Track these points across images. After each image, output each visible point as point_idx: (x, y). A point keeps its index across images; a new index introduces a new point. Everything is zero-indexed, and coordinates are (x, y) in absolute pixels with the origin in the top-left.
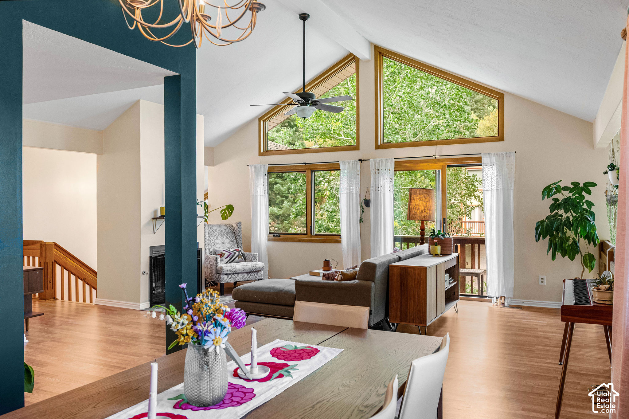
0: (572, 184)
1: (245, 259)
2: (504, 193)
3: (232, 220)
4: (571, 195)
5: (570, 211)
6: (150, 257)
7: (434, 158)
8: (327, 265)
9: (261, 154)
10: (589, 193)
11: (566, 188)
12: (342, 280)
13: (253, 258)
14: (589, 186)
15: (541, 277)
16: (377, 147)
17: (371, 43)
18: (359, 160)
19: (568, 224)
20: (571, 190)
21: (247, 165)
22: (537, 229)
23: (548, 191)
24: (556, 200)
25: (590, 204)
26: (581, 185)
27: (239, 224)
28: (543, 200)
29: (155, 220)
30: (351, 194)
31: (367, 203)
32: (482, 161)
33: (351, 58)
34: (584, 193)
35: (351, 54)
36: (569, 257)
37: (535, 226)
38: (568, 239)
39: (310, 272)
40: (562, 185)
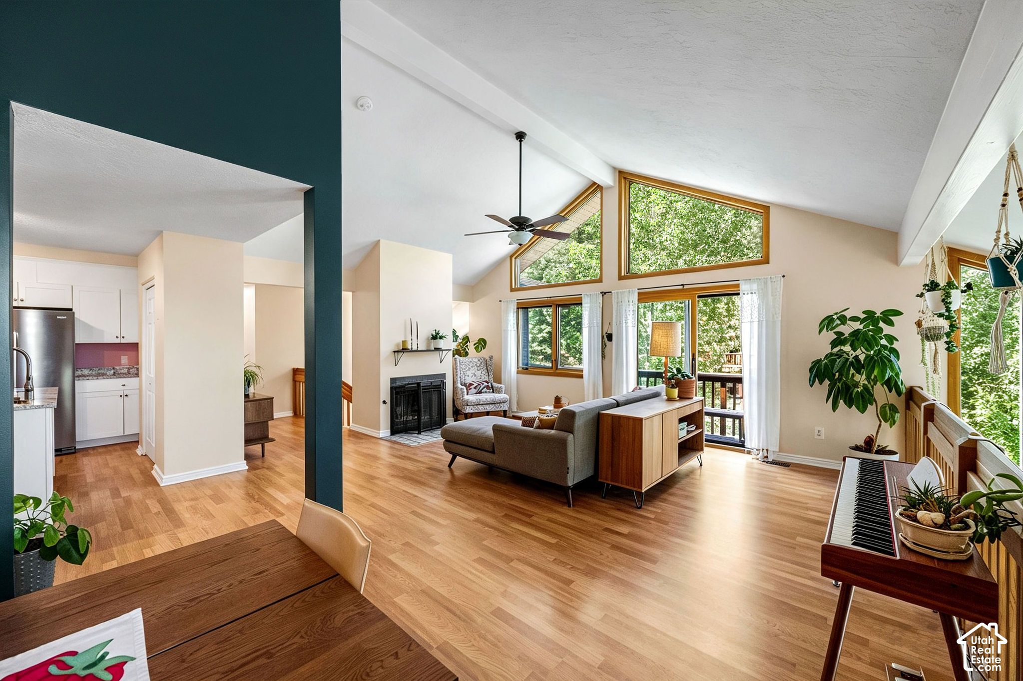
0: (864, 312)
1: (493, 390)
2: (766, 324)
3: (485, 353)
4: (861, 327)
5: (861, 349)
6: (391, 388)
7: (681, 287)
8: (558, 402)
9: (512, 290)
10: (891, 323)
11: (854, 319)
12: (538, 427)
13: (499, 391)
14: (889, 316)
15: (817, 429)
16: (621, 278)
17: (615, 168)
18: (601, 293)
19: (858, 365)
20: (862, 321)
21: (500, 301)
22: (811, 370)
23: (828, 322)
24: (840, 334)
25: (891, 339)
26: (878, 314)
27: (491, 357)
28: (819, 333)
29: (396, 353)
30: (592, 328)
31: (610, 337)
32: (740, 289)
33: (594, 188)
34: (881, 324)
35: (594, 183)
36: (858, 408)
37: (810, 365)
38: (856, 385)
39: (540, 410)
40: (848, 314)
